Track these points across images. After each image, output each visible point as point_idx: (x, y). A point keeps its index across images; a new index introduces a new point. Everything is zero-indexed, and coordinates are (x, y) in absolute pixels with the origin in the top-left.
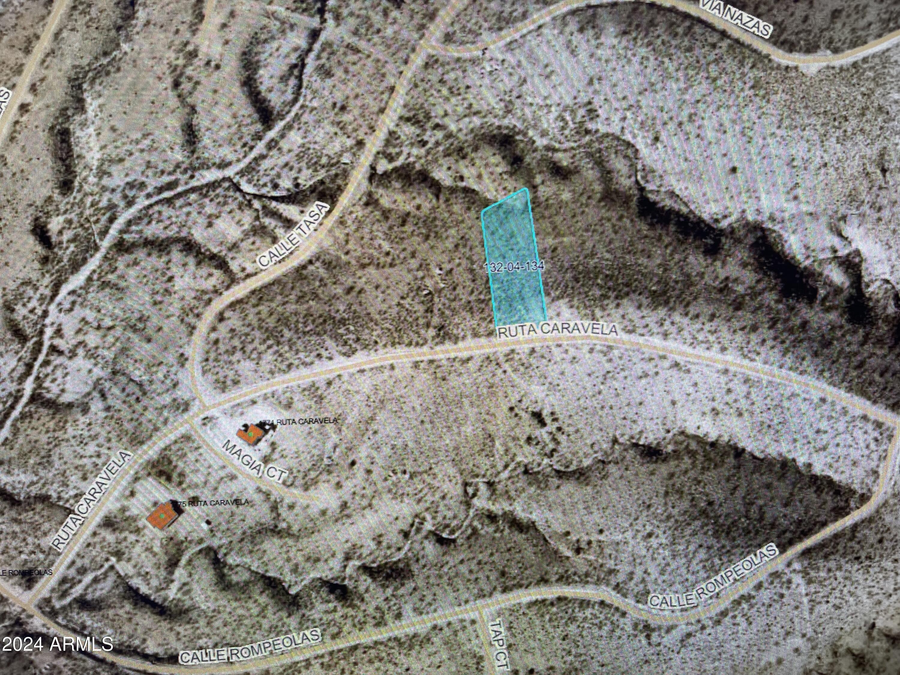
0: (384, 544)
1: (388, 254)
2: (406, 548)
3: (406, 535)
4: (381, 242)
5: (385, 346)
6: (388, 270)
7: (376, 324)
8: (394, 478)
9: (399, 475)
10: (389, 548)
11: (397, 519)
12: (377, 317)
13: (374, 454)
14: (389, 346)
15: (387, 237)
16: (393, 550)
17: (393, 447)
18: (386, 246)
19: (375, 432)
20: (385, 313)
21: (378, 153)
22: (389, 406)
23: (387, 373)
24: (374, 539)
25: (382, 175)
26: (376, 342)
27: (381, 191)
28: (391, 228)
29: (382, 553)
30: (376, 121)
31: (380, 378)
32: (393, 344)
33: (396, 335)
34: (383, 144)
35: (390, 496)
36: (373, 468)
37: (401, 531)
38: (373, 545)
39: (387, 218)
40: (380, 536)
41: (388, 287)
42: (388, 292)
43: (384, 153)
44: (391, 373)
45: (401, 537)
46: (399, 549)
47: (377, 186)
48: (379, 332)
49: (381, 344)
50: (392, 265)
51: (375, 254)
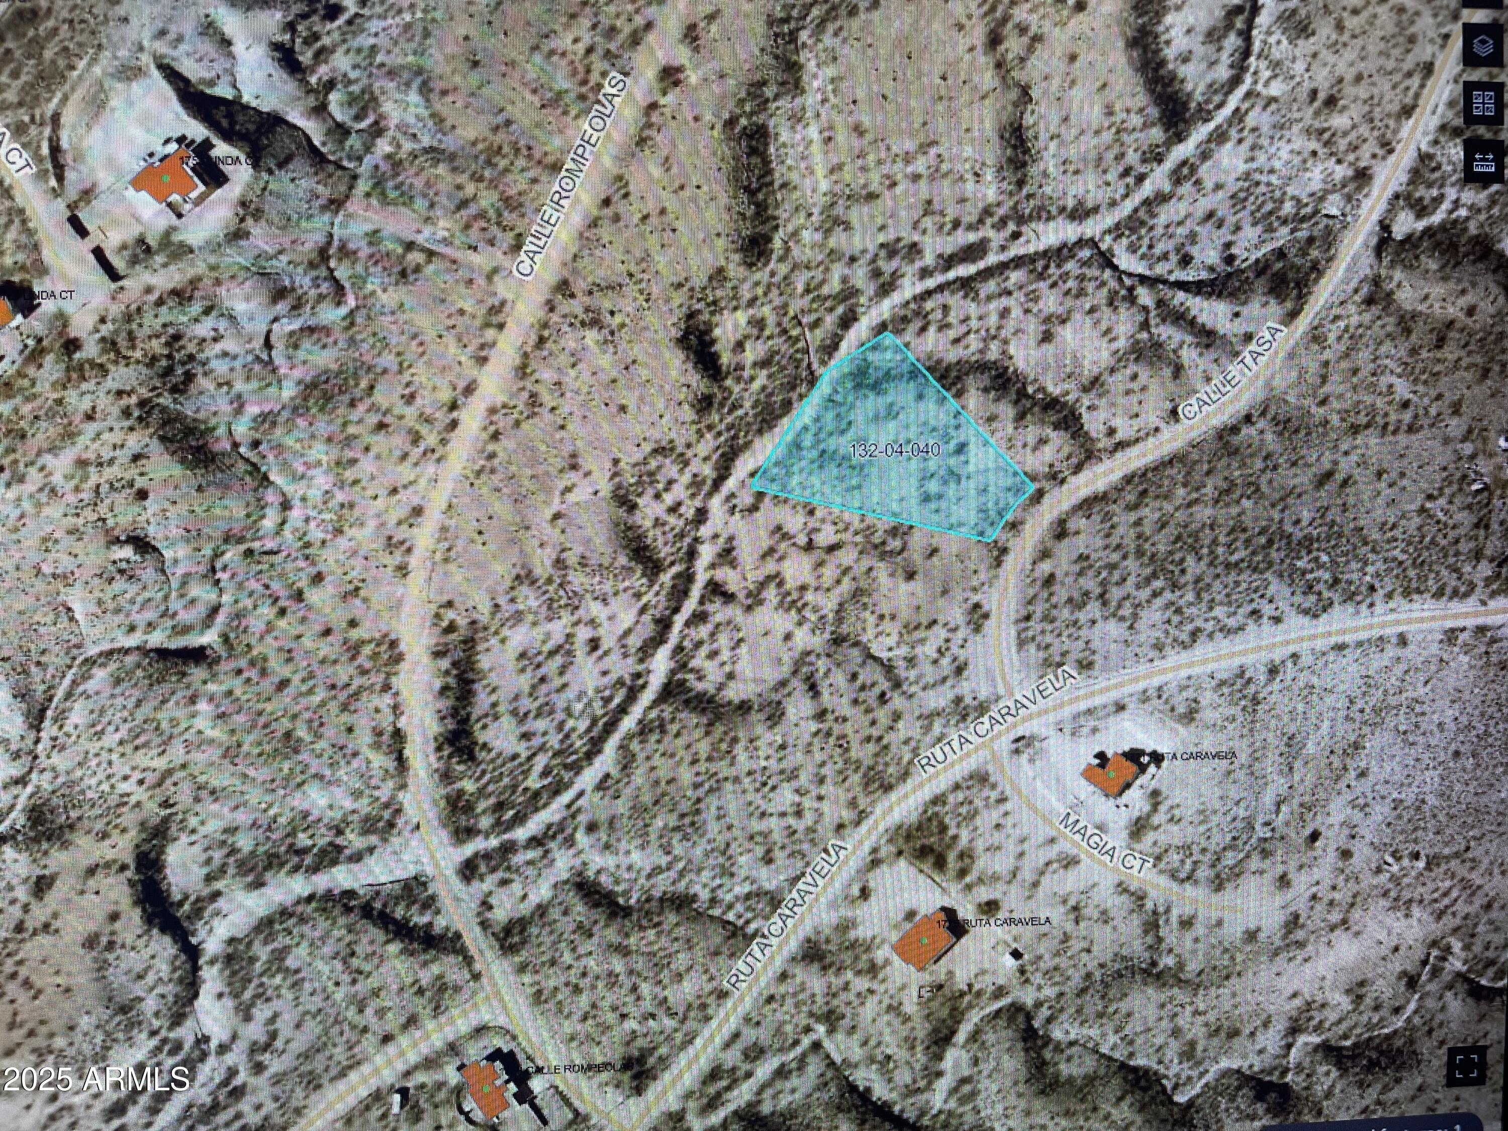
0: (1368, 1001)
1: (1406, 405)
2: (1412, 1006)
3: (1412, 982)
4: (1394, 380)
5: (1389, 596)
6: (1402, 439)
7: (1373, 550)
8: (1395, 868)
9: (1406, 862)
10: (1377, 1008)
11: (1396, 949)
12: (1376, 535)
13: (1358, 816)
14: (1397, 597)
15: (1408, 371)
16: (1385, 1012)
17: (1397, 803)
18: (1403, 390)
19: (1363, 774)
20: (1394, 526)
21: (1397, 196)
22: (1390, 721)
23: (1391, 652)
24: (1348, 992)
25: (1402, 242)
26: (1372, 589)
27: (1398, 275)
28: (1414, 352)
29: (1365, 1018)
30: (1396, 132)
31: (1378, 661)
32: (1407, 593)
33: (1412, 573)
34: (1404, 178)
35: (1384, 903)
36: (1357, 847)
37: (1404, 973)
38: (1345, 1003)
39: (1408, 331)
40: (1362, 984)
41: (1402, 475)
42: (1405, 482)
43: (1408, 197)
44: (1399, 652)
45: (1402, 986)
46: (1397, 1011)
47: (1392, 265)
48: (1381, 566)
49: (1381, 592)
50: (1411, 429)
51: (1380, 403)
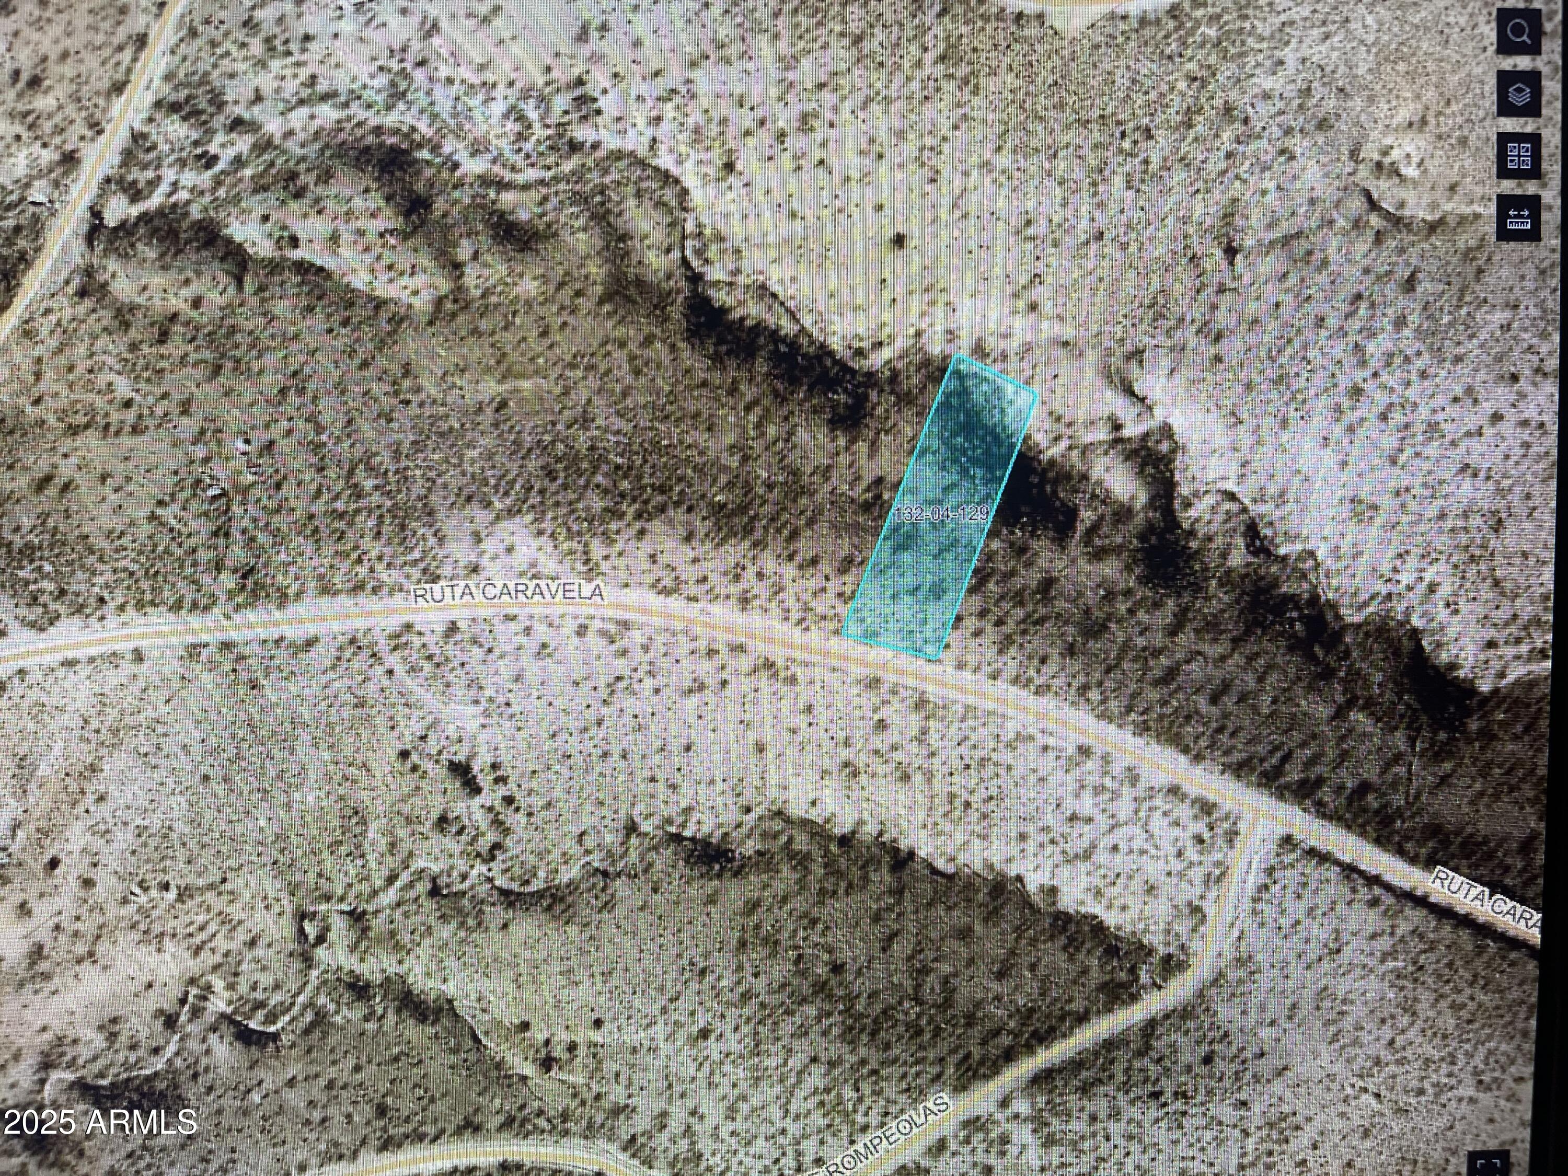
0: (123, 1039)
1: (128, 404)
2: (171, 1049)
3: (170, 1022)
4: (112, 377)
5: (122, 608)
6: (127, 441)
7: (101, 560)
8: (143, 899)
9: (154, 893)
10: (133, 1047)
11: (150, 986)
12: (104, 544)
13: (98, 843)
14: (130, 610)
15: (128, 368)
16: (141, 1052)
17: (140, 831)
18: (123, 387)
19: (101, 798)
20: (122, 534)
21: (108, 180)
22: (130, 742)
23: (127, 667)
24: (101, 1028)
25: (115, 229)
26: (102, 600)
27: (113, 265)
28: (134, 347)
29: (121, 1057)
30: (104, 111)
31: (113, 678)
32: (140, 605)
33: (145, 585)
34: (117, 160)
35: (136, 936)
36: (99, 875)
37: (160, 1012)
38: (99, 1041)
39: (126, 325)
40: (114, 1021)
41: (128, 479)
42: (131, 488)
43: (121, 181)
44: (135, 669)
45: (159, 1024)
46: (156, 1051)
47: (106, 253)
48: (108, 577)
49: (112, 605)
50: (136, 430)
51: (100, 402)
